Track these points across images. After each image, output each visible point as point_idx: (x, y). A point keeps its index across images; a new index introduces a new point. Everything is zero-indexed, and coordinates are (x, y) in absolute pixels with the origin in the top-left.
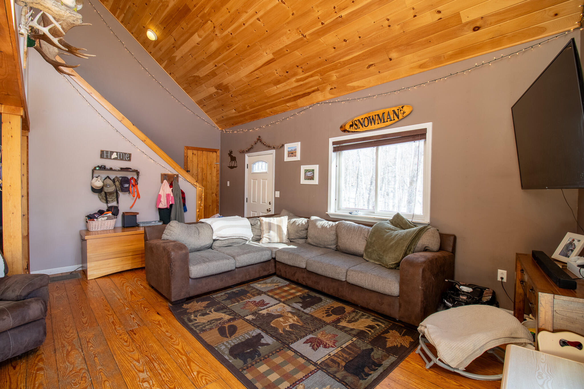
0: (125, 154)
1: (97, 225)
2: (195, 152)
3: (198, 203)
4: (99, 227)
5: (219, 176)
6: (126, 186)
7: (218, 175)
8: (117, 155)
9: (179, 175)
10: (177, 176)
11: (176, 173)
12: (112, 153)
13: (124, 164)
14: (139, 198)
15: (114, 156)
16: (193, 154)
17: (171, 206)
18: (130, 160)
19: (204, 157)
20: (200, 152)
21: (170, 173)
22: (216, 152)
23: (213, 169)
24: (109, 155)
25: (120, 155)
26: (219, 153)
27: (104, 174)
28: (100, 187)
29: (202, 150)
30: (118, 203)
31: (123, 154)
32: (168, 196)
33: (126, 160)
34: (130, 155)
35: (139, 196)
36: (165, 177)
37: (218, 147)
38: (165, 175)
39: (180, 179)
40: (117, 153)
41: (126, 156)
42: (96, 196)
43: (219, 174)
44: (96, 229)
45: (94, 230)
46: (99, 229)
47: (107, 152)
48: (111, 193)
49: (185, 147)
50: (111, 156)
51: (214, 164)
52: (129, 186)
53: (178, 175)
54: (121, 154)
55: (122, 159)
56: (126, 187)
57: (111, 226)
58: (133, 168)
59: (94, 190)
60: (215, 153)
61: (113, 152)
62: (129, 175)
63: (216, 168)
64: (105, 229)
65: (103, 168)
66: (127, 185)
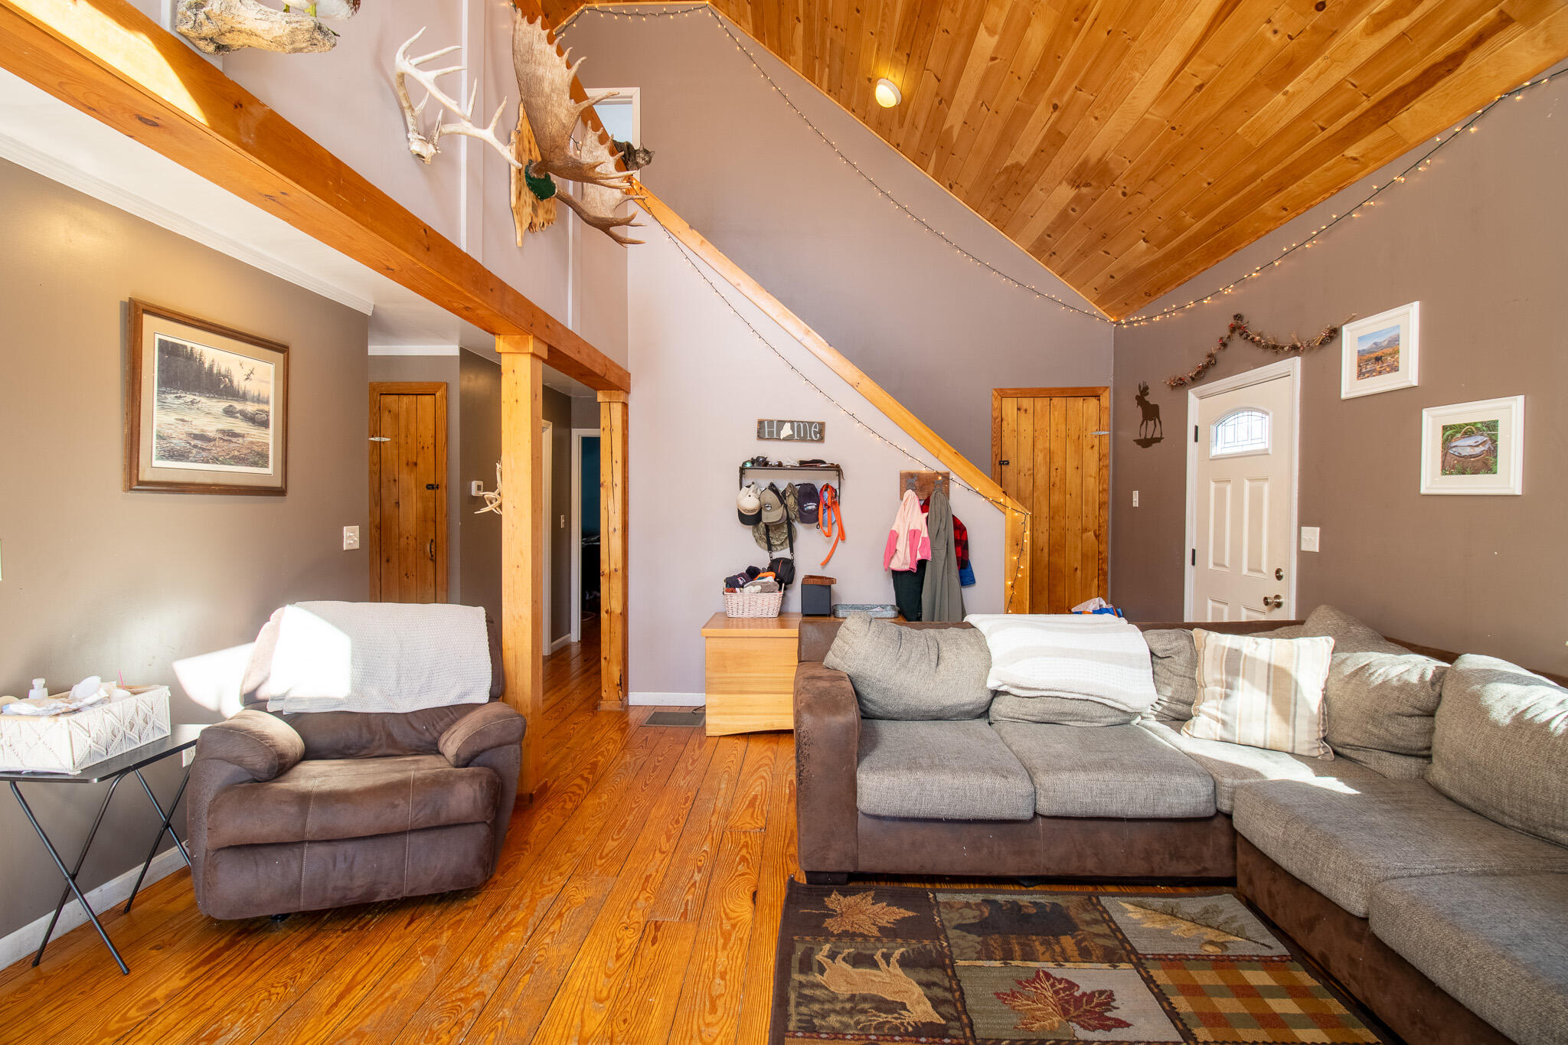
0: (811, 423)
1: (741, 604)
2: (1026, 403)
3: (1011, 560)
4: (746, 610)
5: (1108, 474)
6: (810, 508)
7: (1104, 472)
8: (792, 428)
9: (953, 476)
10: (946, 477)
11: (942, 469)
12: (781, 423)
13: (809, 451)
14: (843, 539)
15: (786, 431)
16: (1019, 409)
17: (922, 564)
18: (821, 439)
19: (1057, 415)
20: (1040, 403)
21: (924, 470)
22: (1098, 397)
23: (1087, 452)
24: (775, 430)
25: (799, 426)
26: (1106, 399)
27: (764, 479)
28: (752, 511)
29: (1050, 394)
30: (792, 551)
31: (805, 426)
32: (914, 534)
33: (812, 440)
34: (822, 425)
35: (842, 536)
36: (911, 481)
37: (1103, 376)
38: (911, 475)
39: (956, 489)
40: (792, 422)
41: (813, 429)
42: (747, 532)
43: (1107, 466)
44: (740, 612)
45: (735, 615)
46: (746, 615)
47: (771, 422)
48: (777, 526)
49: (995, 389)
50: (779, 433)
51: (1089, 436)
52: (818, 507)
53: (948, 473)
54: (802, 425)
55: (803, 439)
56: (811, 511)
57: (771, 610)
58: (829, 460)
59: (745, 519)
60: (1093, 402)
61: (784, 422)
62: (819, 480)
63: (1096, 448)
64: (758, 614)
65: (761, 463)
66: (811, 506)
